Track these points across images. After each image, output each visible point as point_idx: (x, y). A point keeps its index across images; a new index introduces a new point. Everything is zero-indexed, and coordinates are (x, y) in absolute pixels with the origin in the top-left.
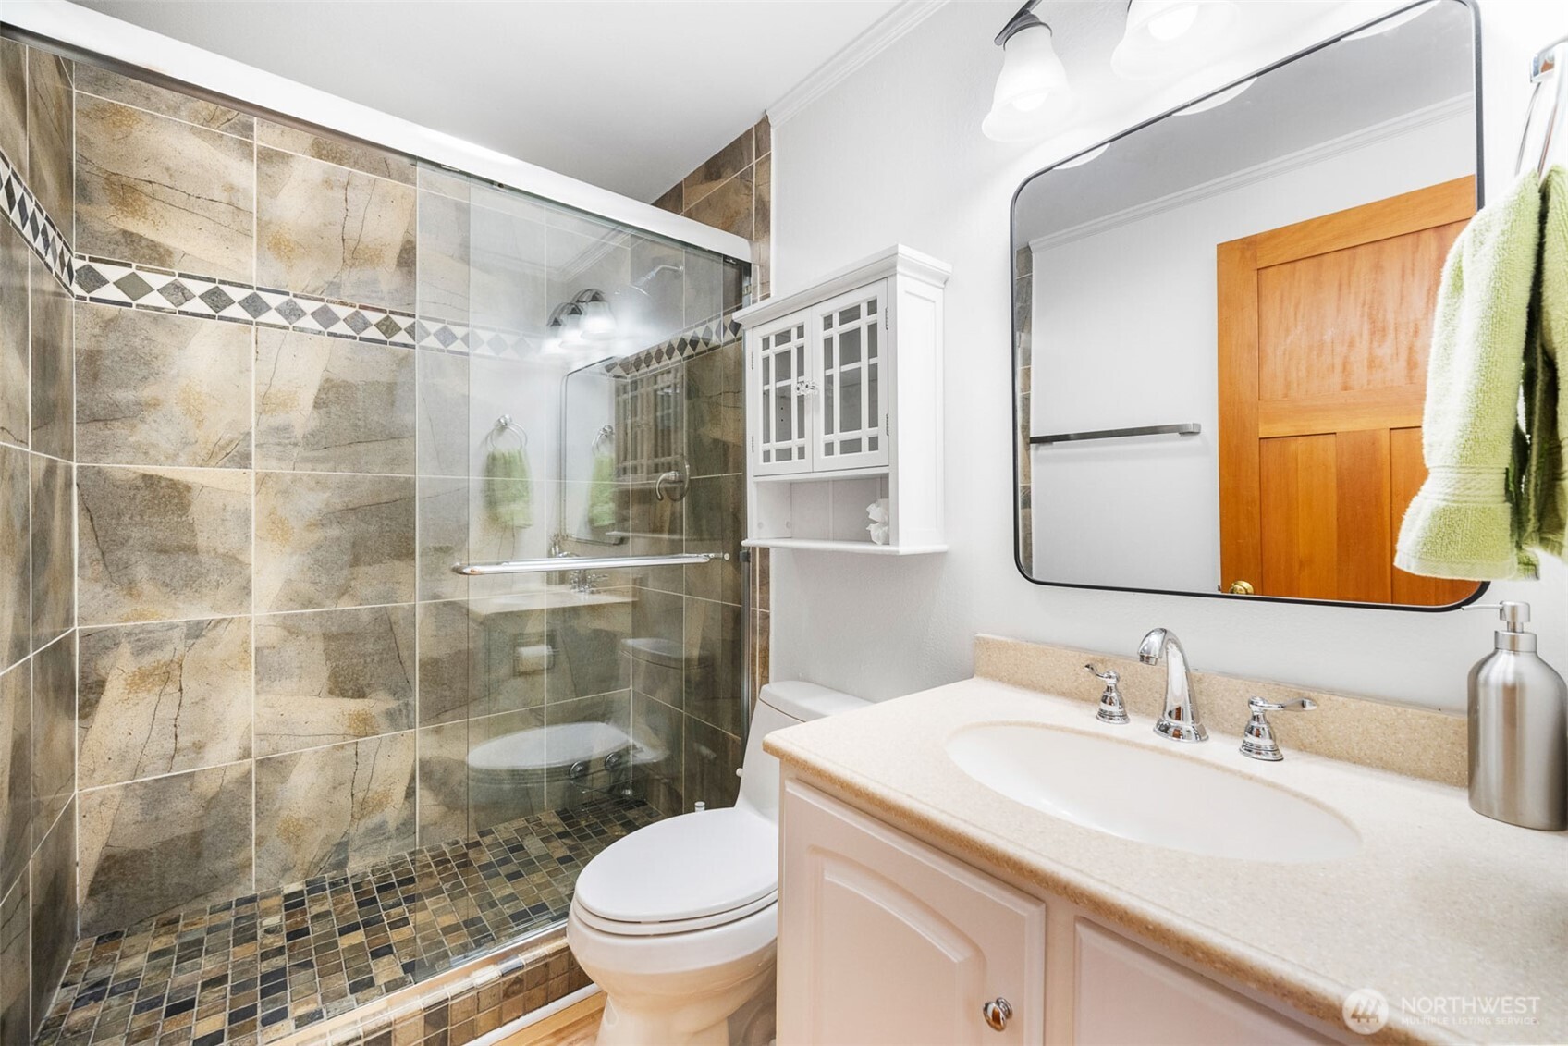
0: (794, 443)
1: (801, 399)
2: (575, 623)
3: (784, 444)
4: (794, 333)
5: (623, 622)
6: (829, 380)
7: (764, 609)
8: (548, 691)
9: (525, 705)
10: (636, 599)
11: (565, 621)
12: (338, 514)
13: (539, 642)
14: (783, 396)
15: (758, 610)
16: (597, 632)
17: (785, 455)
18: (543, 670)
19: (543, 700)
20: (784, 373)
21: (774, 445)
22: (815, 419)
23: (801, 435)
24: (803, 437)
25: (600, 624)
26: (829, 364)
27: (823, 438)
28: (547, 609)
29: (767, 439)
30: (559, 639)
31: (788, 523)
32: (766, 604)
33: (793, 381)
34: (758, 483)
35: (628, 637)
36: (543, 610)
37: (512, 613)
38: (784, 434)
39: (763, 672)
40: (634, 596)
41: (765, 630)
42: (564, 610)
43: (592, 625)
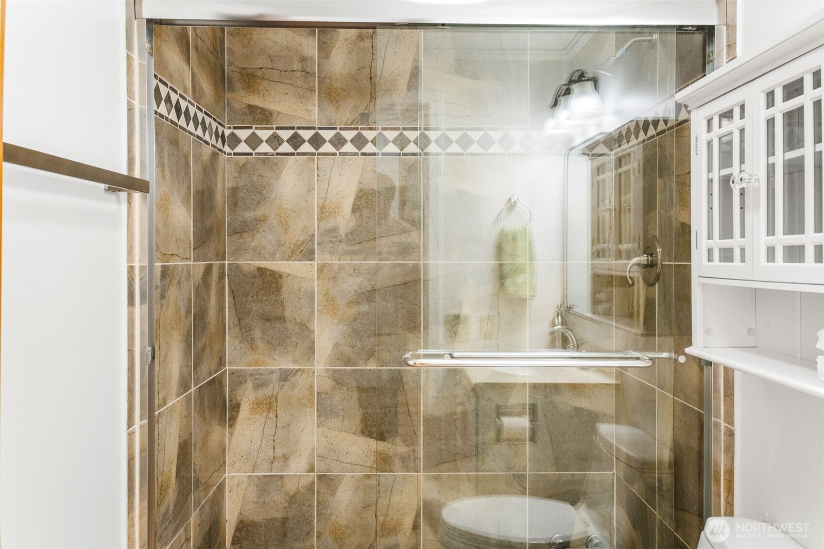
0: (735, 242)
1: (742, 193)
2: (555, 398)
3: (727, 243)
4: (737, 112)
5: (606, 404)
6: (771, 168)
7: (729, 424)
8: (530, 460)
9: (509, 469)
10: (618, 382)
11: (546, 397)
12: (367, 294)
13: (520, 414)
14: (726, 187)
15: (723, 424)
16: (578, 411)
17: (727, 255)
18: (525, 440)
19: (525, 467)
20: (726, 159)
21: (718, 243)
22: (757, 217)
23: (743, 235)
24: (744, 237)
25: (582, 403)
26: (771, 152)
27: (764, 240)
28: (529, 383)
29: (710, 237)
30: (540, 412)
31: (749, 330)
32: (730, 418)
33: (735, 170)
34: (704, 285)
35: (606, 419)
36: (525, 384)
37: (497, 384)
38: (727, 233)
39: (727, 497)
40: (617, 378)
41: (730, 449)
42: (546, 386)
43: (573, 402)
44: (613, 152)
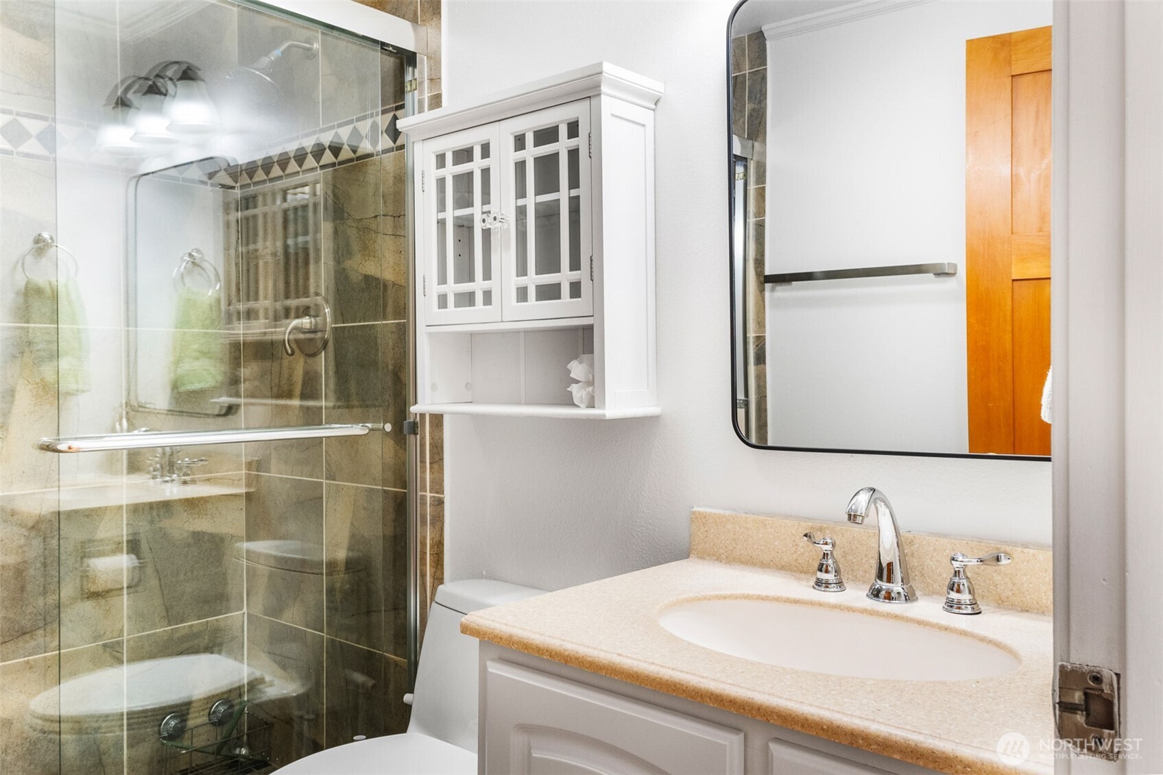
0: (478, 285)
1: (487, 233)
2: (166, 524)
3: (466, 287)
4: (477, 152)
5: (232, 522)
6: (521, 212)
7: (437, 493)
8: (129, 618)
9: (96, 638)
10: (252, 490)
11: (152, 522)
13: (117, 550)
14: (464, 227)
15: (428, 494)
16: (197, 536)
17: (467, 299)
18: (122, 588)
19: (122, 630)
20: (464, 200)
21: (453, 288)
22: (505, 257)
23: (487, 275)
24: (490, 279)
25: (203, 525)
26: (521, 193)
27: (515, 281)
28: (127, 505)
29: (443, 280)
30: (144, 547)
31: (467, 384)
32: (438, 486)
33: (477, 210)
34: (430, 335)
35: (240, 539)
36: (120, 507)
37: (76, 512)
38: (466, 273)
39: (435, 572)
40: (248, 485)
41: (438, 520)
42: (151, 506)
43: (191, 526)
44: (238, 185)
